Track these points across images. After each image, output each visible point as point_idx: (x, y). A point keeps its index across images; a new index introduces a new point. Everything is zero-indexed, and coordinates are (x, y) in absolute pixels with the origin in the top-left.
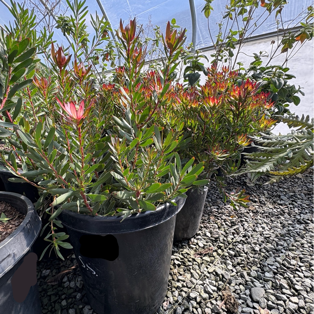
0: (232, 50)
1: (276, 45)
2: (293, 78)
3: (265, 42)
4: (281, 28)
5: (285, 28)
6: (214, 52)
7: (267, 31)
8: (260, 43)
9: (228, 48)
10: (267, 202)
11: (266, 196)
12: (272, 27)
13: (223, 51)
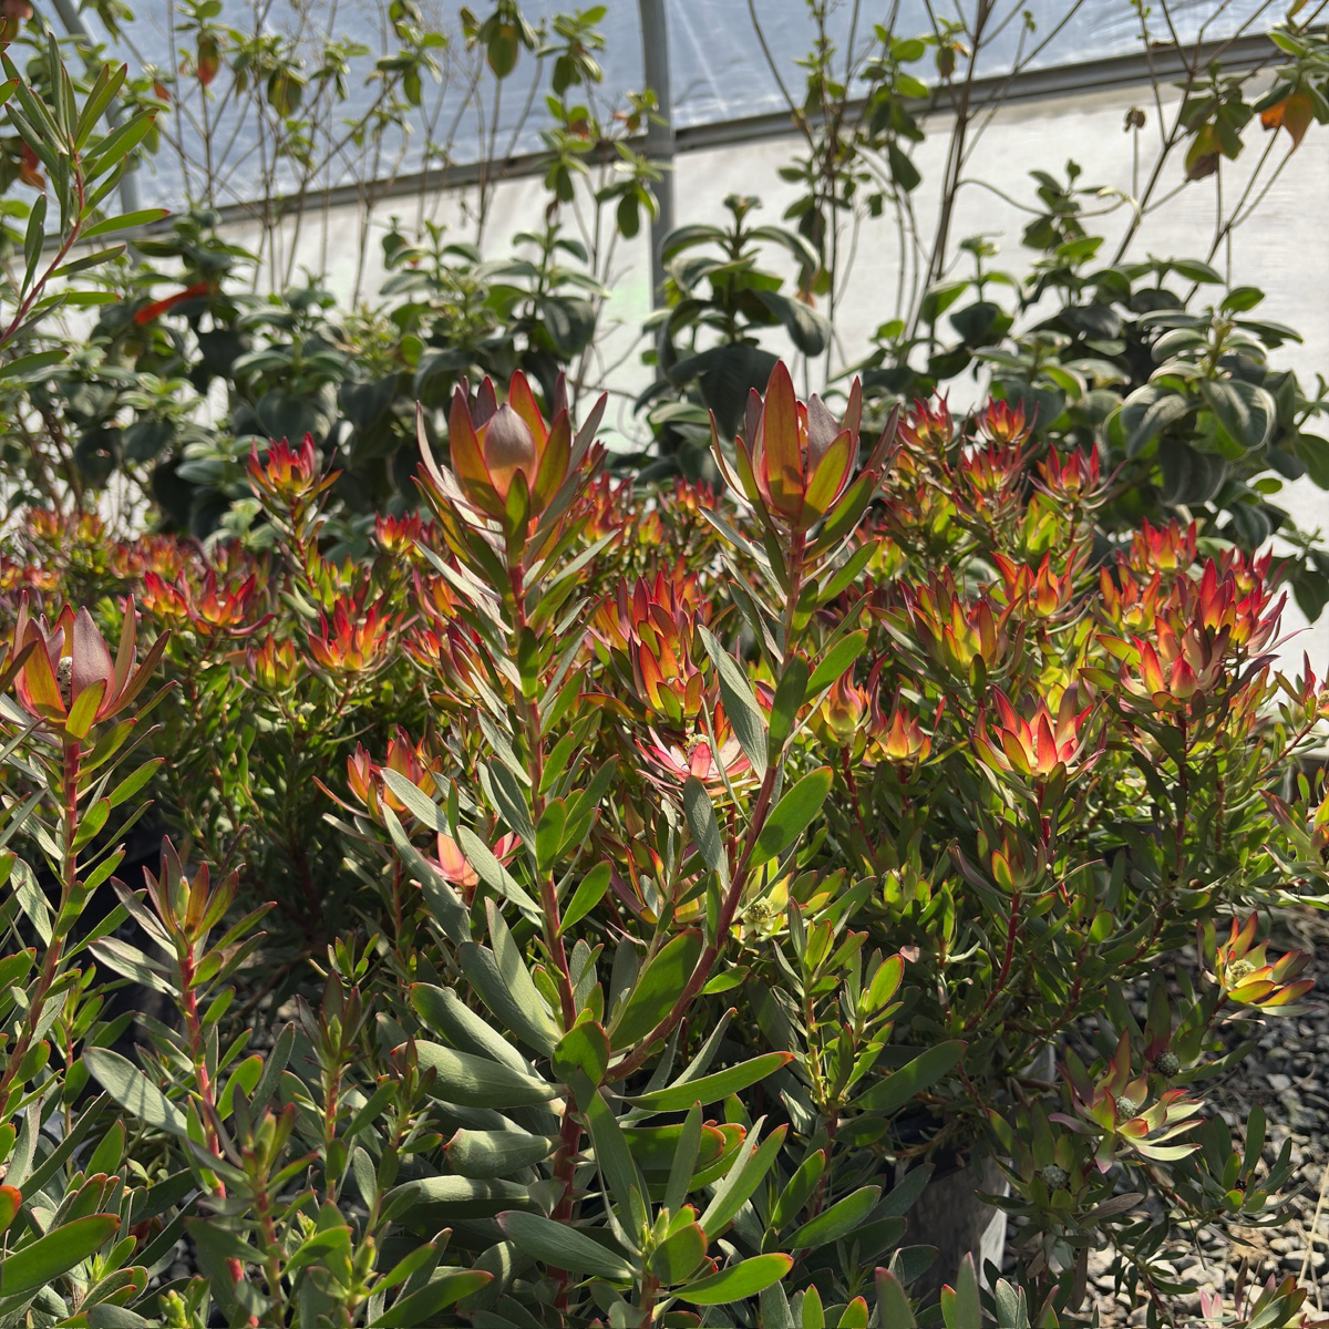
0: (904, 144)
1: (1151, 133)
2: (1288, 343)
3: (1089, 110)
4: (1161, 35)
5: (1187, 36)
6: (798, 151)
7: (1085, 45)
8: (1057, 113)
9: (882, 135)
10: (1316, 1170)
11: (1296, 1120)
12: (1114, 30)
13: (852, 153)
